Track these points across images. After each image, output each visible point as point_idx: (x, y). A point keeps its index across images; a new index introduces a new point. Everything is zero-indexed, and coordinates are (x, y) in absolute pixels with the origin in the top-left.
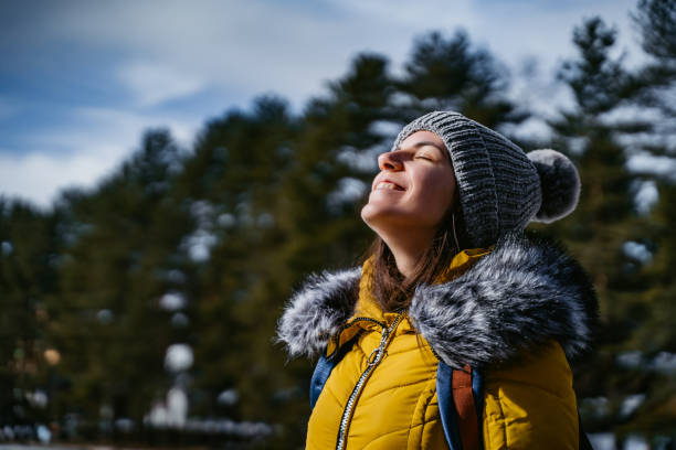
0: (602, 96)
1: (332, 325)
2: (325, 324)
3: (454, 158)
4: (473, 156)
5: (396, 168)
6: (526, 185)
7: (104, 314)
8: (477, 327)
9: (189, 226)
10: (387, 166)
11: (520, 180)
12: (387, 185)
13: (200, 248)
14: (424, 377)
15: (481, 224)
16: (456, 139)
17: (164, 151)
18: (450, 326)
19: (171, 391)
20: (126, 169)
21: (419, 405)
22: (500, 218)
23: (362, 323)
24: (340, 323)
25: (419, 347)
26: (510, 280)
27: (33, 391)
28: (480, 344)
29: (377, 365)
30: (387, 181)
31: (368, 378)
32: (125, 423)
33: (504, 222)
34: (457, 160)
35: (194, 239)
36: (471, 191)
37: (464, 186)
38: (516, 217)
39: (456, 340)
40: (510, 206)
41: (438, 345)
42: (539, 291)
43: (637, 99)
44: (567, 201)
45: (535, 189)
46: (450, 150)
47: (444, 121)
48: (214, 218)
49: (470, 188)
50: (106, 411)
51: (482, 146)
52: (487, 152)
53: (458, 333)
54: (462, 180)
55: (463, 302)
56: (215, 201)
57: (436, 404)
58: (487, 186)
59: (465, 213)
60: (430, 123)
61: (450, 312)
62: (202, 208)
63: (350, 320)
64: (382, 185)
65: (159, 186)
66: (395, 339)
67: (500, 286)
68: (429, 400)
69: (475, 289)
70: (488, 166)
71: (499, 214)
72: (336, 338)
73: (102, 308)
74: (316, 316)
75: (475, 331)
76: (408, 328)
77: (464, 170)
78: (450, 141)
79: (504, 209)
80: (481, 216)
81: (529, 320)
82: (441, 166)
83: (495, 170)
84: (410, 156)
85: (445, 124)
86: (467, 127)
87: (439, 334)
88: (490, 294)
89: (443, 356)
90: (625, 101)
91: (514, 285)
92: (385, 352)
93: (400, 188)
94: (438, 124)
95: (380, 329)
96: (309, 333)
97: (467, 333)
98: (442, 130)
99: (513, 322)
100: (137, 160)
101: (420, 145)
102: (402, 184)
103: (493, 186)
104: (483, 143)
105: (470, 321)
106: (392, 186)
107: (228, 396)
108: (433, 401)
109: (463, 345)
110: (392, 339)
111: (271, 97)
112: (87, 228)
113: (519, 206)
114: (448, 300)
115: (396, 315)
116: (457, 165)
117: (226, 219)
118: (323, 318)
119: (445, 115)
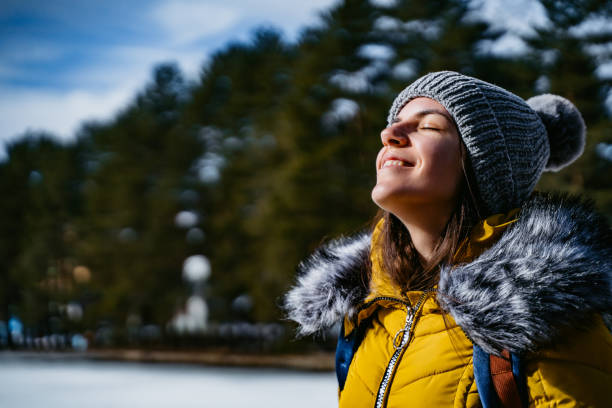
0: (571, 11)
1: (349, 307)
2: (341, 305)
3: (459, 122)
4: (479, 119)
5: (401, 143)
6: (537, 139)
7: (126, 233)
8: (516, 311)
9: (198, 150)
10: (392, 142)
11: (530, 136)
12: (395, 162)
13: (210, 169)
14: (460, 363)
15: (496, 190)
16: (459, 102)
17: (173, 83)
18: (487, 312)
19: (191, 299)
20: (140, 100)
21: (459, 395)
22: (515, 181)
23: (380, 303)
24: (357, 303)
25: (447, 328)
26: (545, 255)
27: (66, 302)
28: (521, 330)
29: (405, 348)
30: (394, 159)
31: (398, 363)
32: (152, 330)
33: (519, 184)
34: (464, 126)
35: (203, 161)
36: (482, 157)
37: (474, 151)
38: (530, 176)
39: (494, 327)
40: (523, 165)
41: (475, 333)
42: (576, 265)
43: (604, 12)
44: (575, 147)
45: (544, 142)
46: (455, 114)
47: (443, 84)
48: (220, 140)
49: (481, 153)
50: (133, 319)
51: (486, 106)
52: (492, 112)
53: (497, 318)
54: (472, 146)
55: (499, 283)
56: (220, 124)
57: (476, 392)
58: (498, 149)
59: (479, 180)
60: (427, 87)
61: (485, 296)
62: (210, 134)
63: (368, 299)
64: (389, 163)
65: (170, 114)
66: (421, 318)
67: (536, 262)
68: (468, 388)
69: (508, 267)
70: (495, 127)
71: (513, 176)
72: (354, 319)
73: (125, 226)
74: (330, 296)
75: (515, 315)
76: (435, 307)
77: (472, 135)
78: (453, 105)
79: (518, 170)
80: (496, 182)
81: (570, 296)
82: (448, 136)
83: (504, 130)
84: (413, 126)
85: (444, 88)
86: (467, 88)
87: (475, 321)
88: (526, 273)
89: (480, 342)
90: (592, 15)
91: (550, 261)
92: (412, 334)
93: (409, 163)
94: (436, 89)
95: (404, 307)
96: (323, 314)
97: (506, 318)
98: (442, 94)
99: (555, 301)
100: (149, 92)
101: (423, 114)
102: (409, 160)
103: (504, 148)
104: (487, 102)
105: (508, 305)
106: (400, 163)
107: (242, 301)
108: (473, 388)
109: (502, 332)
110: (418, 319)
111: (267, 27)
112: (106, 156)
113: (532, 164)
114: (480, 283)
115: (420, 293)
116: (465, 131)
117: (232, 141)
118: (338, 299)
119: (441, 78)
